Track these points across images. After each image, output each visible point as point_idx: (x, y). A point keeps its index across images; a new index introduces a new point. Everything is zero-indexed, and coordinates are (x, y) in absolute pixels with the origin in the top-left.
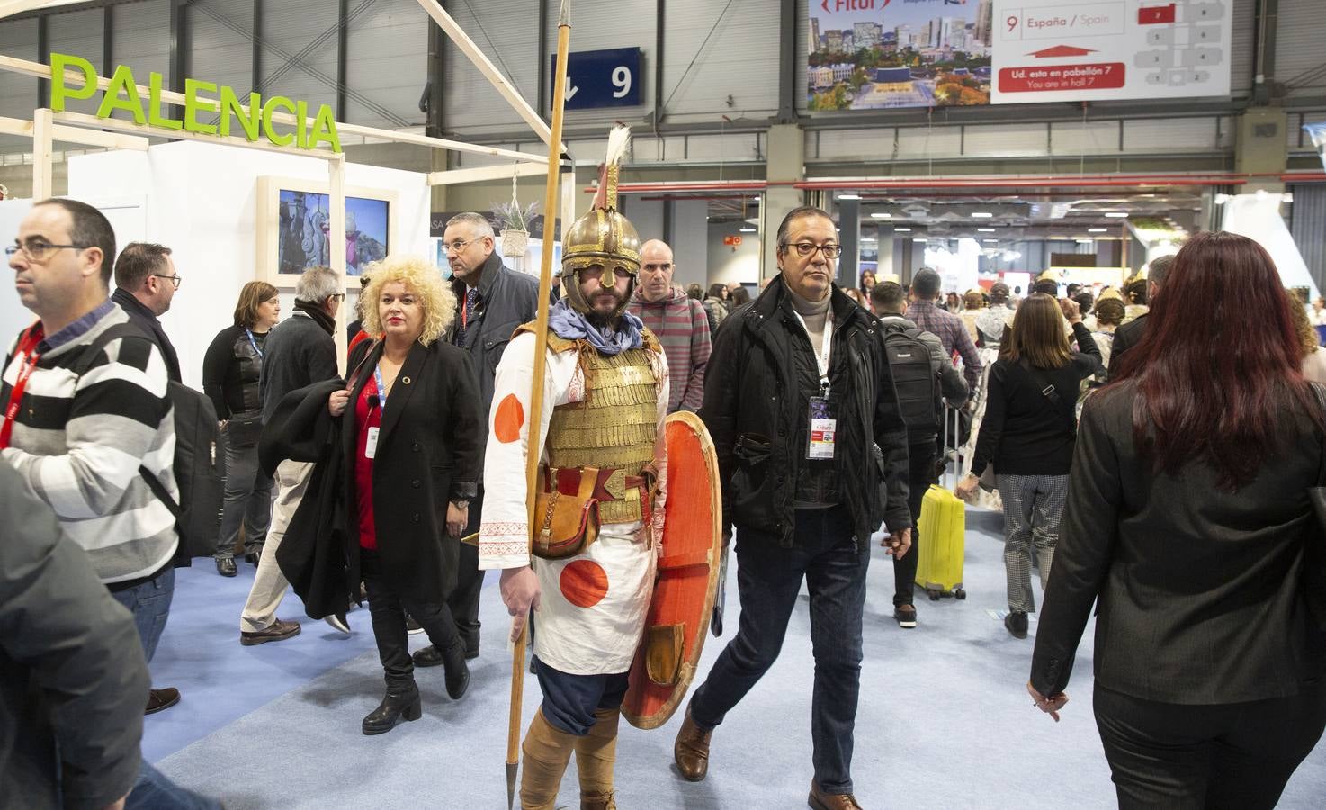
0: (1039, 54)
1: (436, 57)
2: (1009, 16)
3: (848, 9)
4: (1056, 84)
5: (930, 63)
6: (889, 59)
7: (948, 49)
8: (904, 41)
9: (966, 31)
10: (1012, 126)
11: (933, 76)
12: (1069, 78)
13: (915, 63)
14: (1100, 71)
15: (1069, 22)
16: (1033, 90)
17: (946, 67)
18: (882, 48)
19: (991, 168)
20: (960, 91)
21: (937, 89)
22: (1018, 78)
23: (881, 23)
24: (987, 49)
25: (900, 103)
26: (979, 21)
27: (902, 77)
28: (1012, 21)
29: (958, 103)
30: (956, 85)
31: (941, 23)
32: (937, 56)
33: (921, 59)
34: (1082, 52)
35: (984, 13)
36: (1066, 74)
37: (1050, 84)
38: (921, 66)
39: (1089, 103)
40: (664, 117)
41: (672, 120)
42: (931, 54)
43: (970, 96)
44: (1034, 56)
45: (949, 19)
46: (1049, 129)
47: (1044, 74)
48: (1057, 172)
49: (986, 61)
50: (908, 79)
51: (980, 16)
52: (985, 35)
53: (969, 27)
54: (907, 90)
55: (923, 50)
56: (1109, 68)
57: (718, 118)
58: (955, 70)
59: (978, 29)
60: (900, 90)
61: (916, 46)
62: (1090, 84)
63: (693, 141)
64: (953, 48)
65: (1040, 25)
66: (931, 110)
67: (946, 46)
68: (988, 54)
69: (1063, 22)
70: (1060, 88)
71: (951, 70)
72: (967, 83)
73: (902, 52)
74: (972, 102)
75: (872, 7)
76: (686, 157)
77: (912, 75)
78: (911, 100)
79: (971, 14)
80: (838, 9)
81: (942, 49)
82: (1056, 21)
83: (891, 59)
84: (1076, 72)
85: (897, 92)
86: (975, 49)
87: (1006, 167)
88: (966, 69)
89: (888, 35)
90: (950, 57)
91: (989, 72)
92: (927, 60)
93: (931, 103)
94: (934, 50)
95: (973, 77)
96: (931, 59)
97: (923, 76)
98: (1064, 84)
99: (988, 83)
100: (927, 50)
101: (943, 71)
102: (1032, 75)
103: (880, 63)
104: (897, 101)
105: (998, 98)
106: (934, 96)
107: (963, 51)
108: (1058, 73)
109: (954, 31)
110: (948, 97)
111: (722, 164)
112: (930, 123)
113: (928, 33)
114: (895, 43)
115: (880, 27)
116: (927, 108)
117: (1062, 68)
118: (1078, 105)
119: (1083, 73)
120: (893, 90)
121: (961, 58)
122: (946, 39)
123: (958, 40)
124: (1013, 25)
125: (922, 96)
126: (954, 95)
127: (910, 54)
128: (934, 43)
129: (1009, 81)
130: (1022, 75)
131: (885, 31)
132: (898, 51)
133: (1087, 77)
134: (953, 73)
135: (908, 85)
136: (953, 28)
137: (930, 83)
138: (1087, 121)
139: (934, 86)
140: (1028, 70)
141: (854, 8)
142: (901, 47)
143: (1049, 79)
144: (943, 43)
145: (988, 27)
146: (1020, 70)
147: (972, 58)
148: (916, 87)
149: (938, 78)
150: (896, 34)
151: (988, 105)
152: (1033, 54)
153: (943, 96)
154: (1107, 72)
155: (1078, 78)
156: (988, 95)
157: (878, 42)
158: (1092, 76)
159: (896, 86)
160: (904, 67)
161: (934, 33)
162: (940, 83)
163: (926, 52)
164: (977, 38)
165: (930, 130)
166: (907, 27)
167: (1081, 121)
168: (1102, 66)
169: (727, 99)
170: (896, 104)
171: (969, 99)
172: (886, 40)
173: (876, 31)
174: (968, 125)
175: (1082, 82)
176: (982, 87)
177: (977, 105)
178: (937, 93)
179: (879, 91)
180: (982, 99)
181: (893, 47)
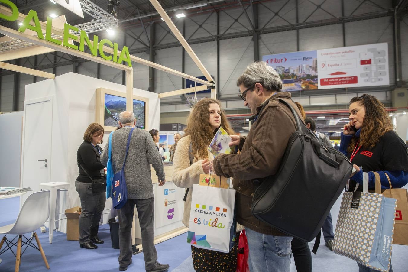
0: (332, 74)
1: (152, 80)
2: (322, 64)
3: (274, 62)
4: (337, 83)
5: (300, 78)
6: (287, 77)
7: (305, 74)
8: (291, 71)
9: (310, 68)
10: (325, 96)
11: (300, 82)
12: (341, 81)
13: (295, 78)
14: (350, 79)
15: (340, 65)
16: (330, 85)
17: (304, 79)
18: (285, 74)
19: (319, 108)
20: (309, 86)
21: (302, 85)
22: (326, 82)
23: (284, 66)
24: (316, 73)
25: (291, 90)
26: (313, 65)
27: (291, 82)
28: (323, 65)
29: (309, 89)
30: (307, 84)
31: (302, 66)
32: (301, 75)
33: (297, 77)
34: (344, 73)
35: (315, 63)
36: (340, 80)
37: (335, 83)
38: (297, 79)
39: (347, 88)
40: (220, 95)
41: (223, 97)
42: (300, 75)
43: (312, 87)
44: (330, 75)
45: (304, 65)
46: (336, 96)
47: (334, 80)
48: (339, 109)
49: (316, 77)
50: (293, 83)
51: (313, 64)
52: (315, 69)
53: (310, 67)
54: (293, 86)
55: (297, 74)
56: (353, 78)
57: (237, 96)
58: (307, 79)
59: (313, 68)
60: (291, 86)
61: (295, 73)
62: (347, 82)
63: (229, 103)
64: (306, 73)
65: (331, 66)
66: (300, 92)
67: (304, 73)
68: (317, 75)
69: (338, 65)
70: (338, 84)
71: (306, 80)
72: (311, 83)
73: (291, 75)
74: (313, 89)
75: (281, 62)
76: (227, 107)
77: (295, 81)
78: (294, 88)
79: (311, 63)
80: (271, 63)
81: (303, 73)
82: (336, 65)
83: (288, 77)
84: (343, 79)
85: (290, 86)
86: (313, 73)
87: (323, 108)
88: (310, 79)
89: (286, 70)
90: (305, 76)
91: (317, 80)
92: (299, 77)
93: (300, 89)
94: (301, 74)
95: (313, 81)
96: (300, 76)
97: (297, 81)
98: (340, 83)
99: (317, 83)
100: (298, 74)
101: (304, 80)
102: (330, 80)
103: (285, 78)
104: (290, 89)
105: (320, 87)
106: (301, 87)
107: (309, 74)
108: (338, 80)
109: (306, 68)
110: (305, 88)
111: (238, 109)
112: (301, 95)
113: (298, 69)
114: (289, 72)
115: (284, 68)
116: (299, 91)
117: (339, 78)
118: (344, 89)
119: (345, 79)
120: (289, 86)
121: (308, 76)
122: (304, 71)
123: (307, 71)
124: (324, 66)
125: (297, 87)
126: (307, 87)
127: (293, 75)
128: (300, 72)
129: (323, 82)
130: (327, 81)
131: (285, 69)
132: (290, 74)
133: (346, 81)
134: (307, 80)
135: (293, 84)
136: (306, 67)
137: (300, 84)
138: (348, 93)
139: (301, 84)
140: (329, 79)
141: (276, 62)
142: (290, 73)
143: (335, 81)
144: (303, 72)
145: (316, 67)
146: (326, 79)
147: (312, 76)
148: (296, 85)
149: (302, 82)
150: (289, 70)
151: (317, 89)
152: (330, 74)
153: (304, 87)
154: (352, 79)
155: (344, 81)
156: (317, 86)
157: (284, 72)
158: (348, 80)
159: (289, 84)
160: (292, 79)
161: (300, 69)
162: (303, 83)
163: (298, 75)
164: (313, 70)
165: (301, 97)
166: (292, 67)
167: (346, 93)
168: (351, 77)
169: (239, 90)
170: (290, 90)
171: (312, 88)
172: (286, 71)
173: (283, 69)
174: (312, 96)
175: (345, 82)
176: (315, 84)
177: (314, 90)
178: (302, 86)
179: (284, 86)
180: (315, 88)
181: (288, 73)
